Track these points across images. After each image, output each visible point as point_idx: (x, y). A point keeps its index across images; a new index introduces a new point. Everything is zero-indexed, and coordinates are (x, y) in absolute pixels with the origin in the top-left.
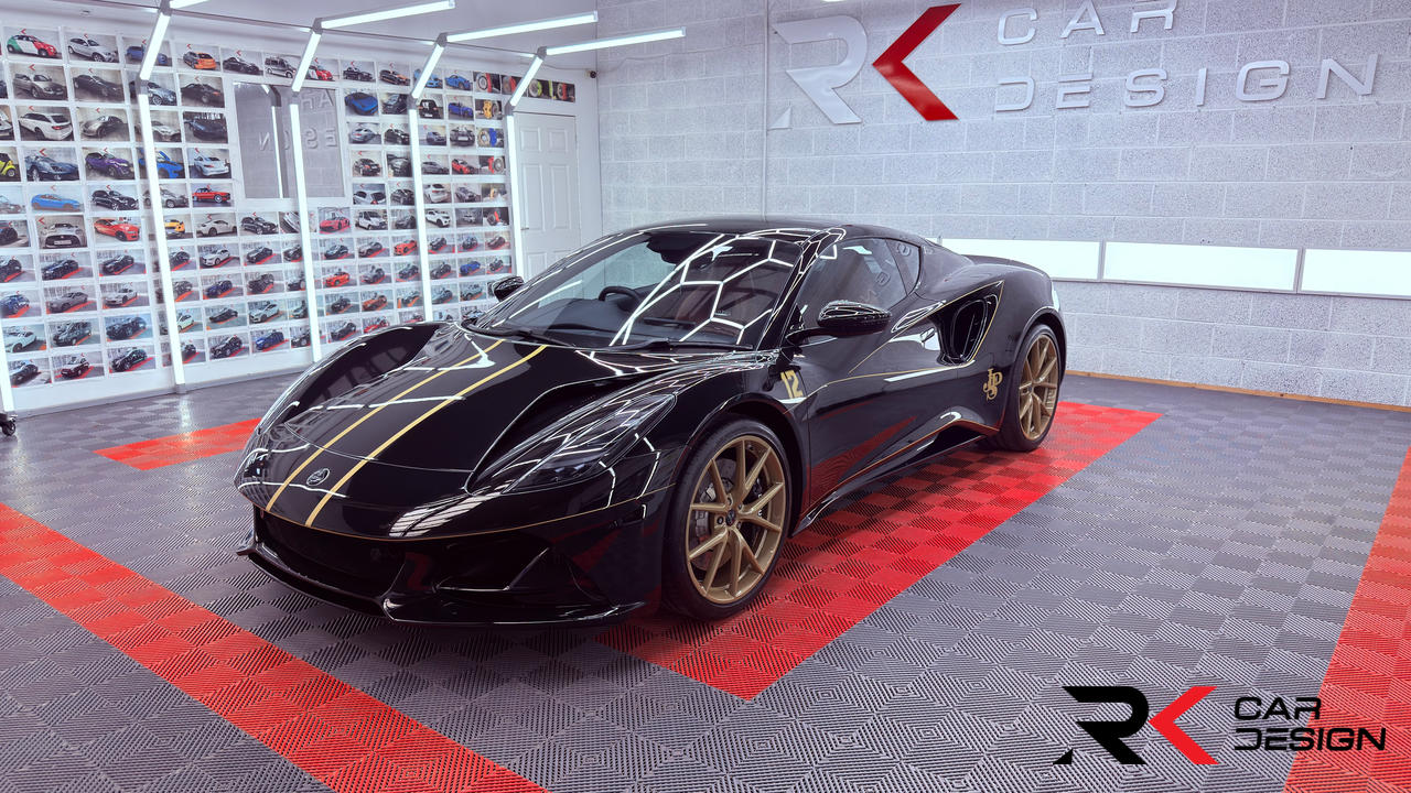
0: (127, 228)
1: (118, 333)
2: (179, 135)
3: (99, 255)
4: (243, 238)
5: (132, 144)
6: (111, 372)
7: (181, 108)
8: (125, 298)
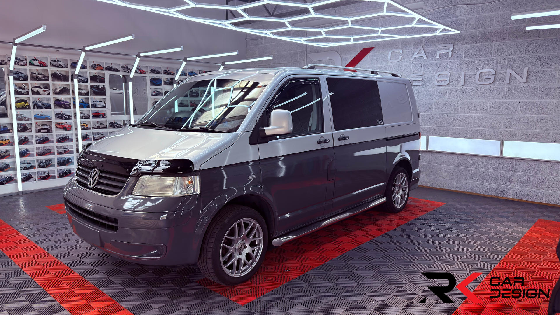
0: (67, 126)
1: (61, 163)
2: (88, 93)
3: (57, 135)
4: (109, 129)
5: (71, 96)
6: (58, 177)
7: (89, 84)
8: (65, 151)
